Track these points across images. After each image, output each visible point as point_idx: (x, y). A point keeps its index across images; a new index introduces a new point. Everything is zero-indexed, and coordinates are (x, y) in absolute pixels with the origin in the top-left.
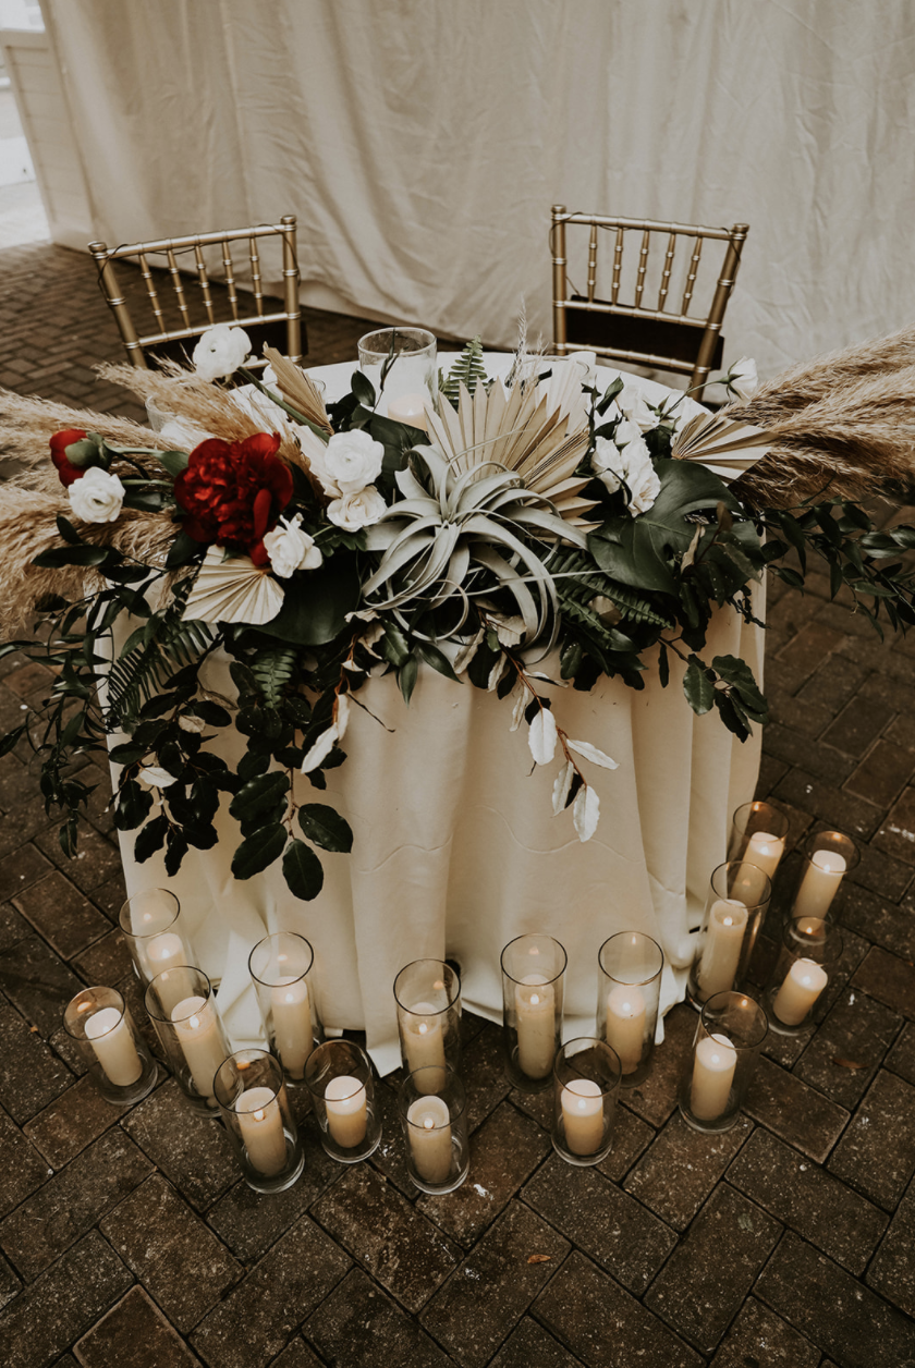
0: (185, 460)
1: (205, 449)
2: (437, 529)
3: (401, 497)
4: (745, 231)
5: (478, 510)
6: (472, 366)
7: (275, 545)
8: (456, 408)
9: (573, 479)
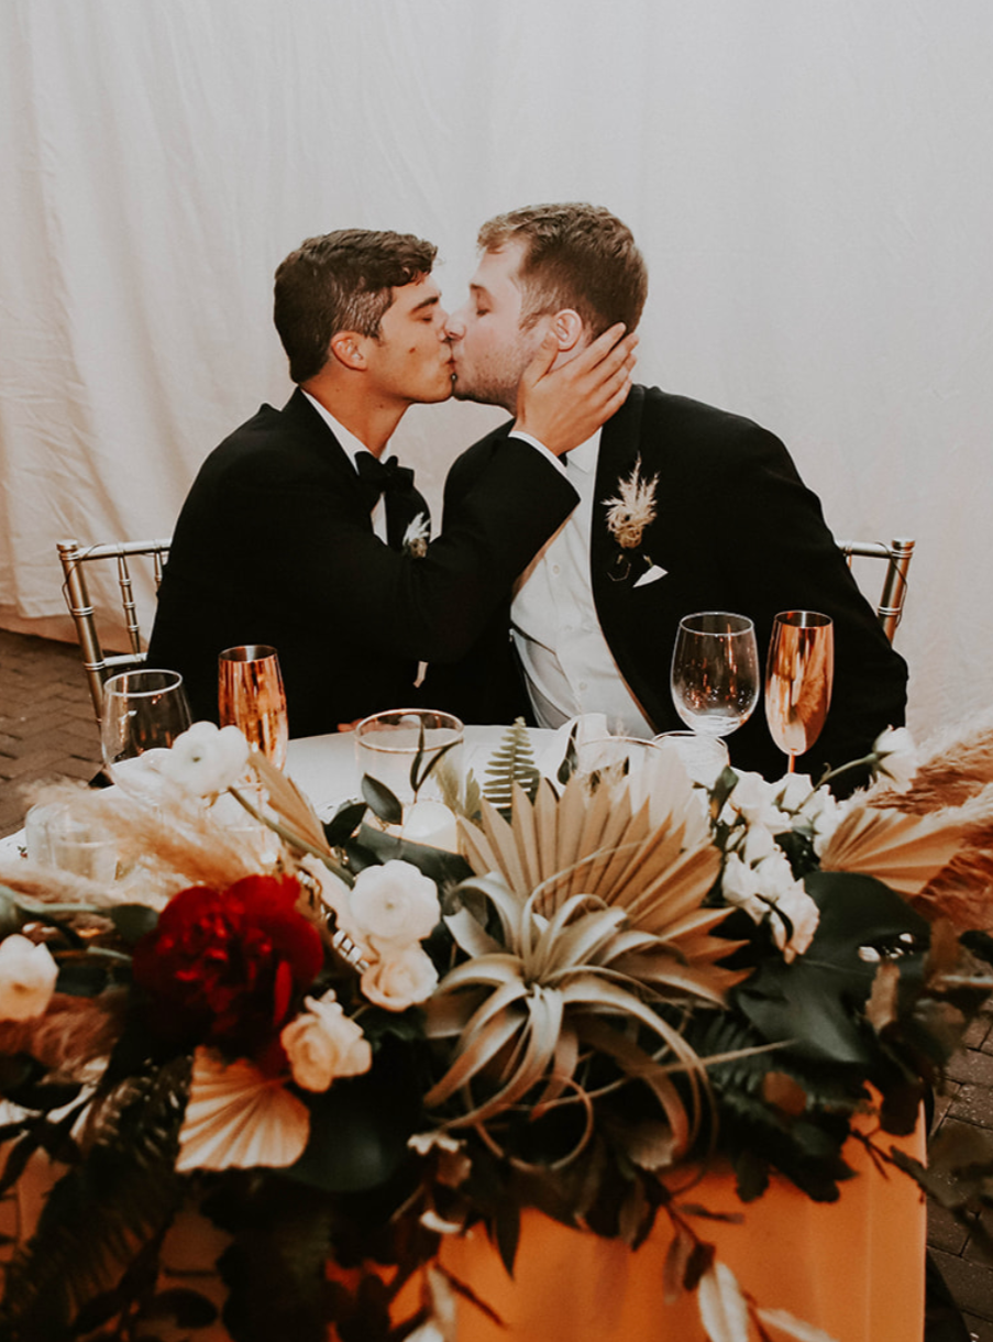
0: (153, 919)
1: (182, 903)
2: (530, 1002)
3: (463, 957)
4: (910, 547)
5: (583, 968)
6: (517, 760)
7: (299, 1043)
8: (508, 819)
9: (704, 912)
